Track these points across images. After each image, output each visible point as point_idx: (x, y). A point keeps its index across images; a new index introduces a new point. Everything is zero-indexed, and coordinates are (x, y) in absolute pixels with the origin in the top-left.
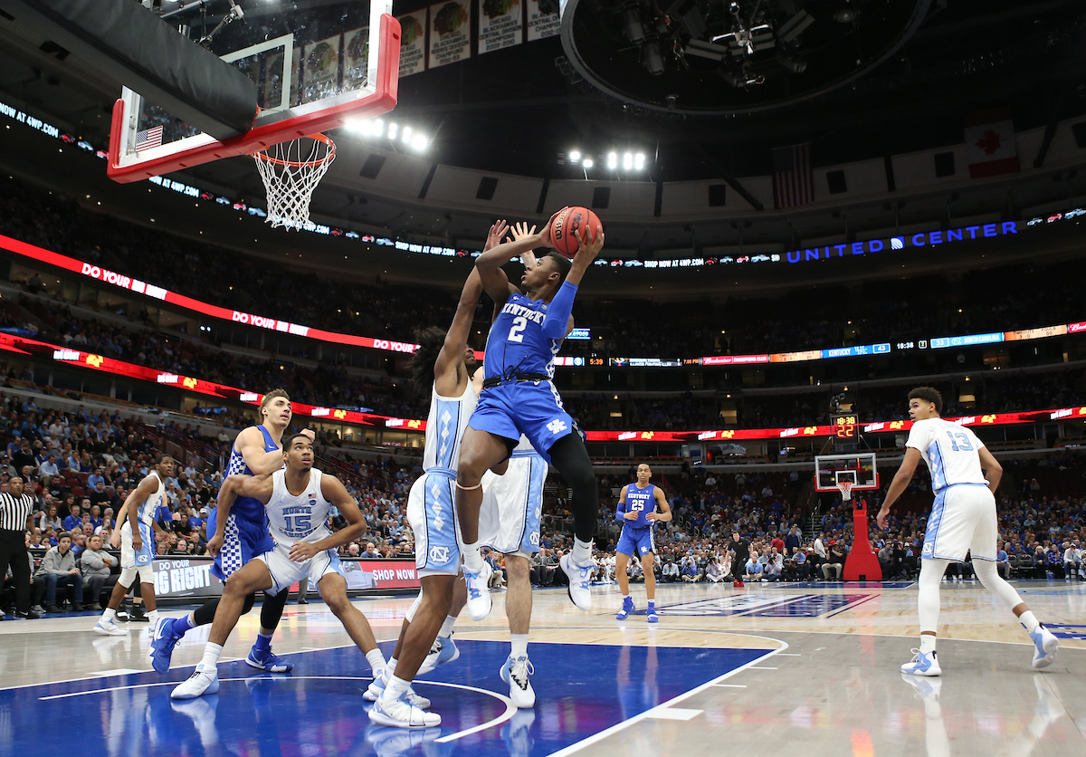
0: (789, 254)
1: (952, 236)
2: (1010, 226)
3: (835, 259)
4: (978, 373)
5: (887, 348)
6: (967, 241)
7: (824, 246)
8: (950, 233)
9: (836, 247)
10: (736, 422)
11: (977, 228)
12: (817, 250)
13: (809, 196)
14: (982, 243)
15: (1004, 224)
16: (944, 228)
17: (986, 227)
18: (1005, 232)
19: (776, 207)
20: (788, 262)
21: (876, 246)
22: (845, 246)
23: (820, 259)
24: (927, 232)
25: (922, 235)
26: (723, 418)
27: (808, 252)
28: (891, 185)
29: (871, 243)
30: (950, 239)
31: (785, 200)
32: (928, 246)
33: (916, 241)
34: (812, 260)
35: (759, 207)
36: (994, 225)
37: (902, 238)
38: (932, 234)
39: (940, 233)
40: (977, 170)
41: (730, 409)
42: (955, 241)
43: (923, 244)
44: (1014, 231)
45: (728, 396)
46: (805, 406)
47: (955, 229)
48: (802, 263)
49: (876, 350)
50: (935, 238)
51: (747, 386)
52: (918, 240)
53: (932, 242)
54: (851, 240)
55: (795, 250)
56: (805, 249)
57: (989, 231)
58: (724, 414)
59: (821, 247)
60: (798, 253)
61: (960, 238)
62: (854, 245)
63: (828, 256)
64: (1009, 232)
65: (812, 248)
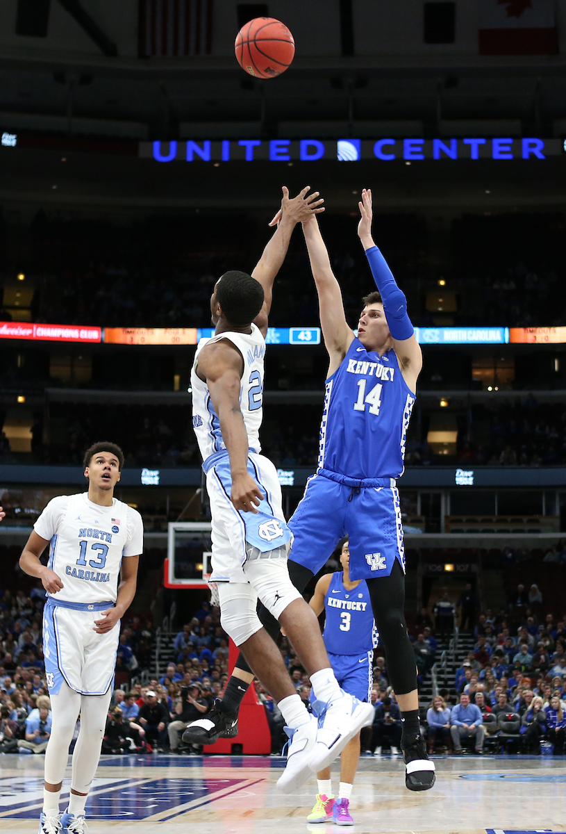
0: (157, 145)
1: (441, 151)
2: (533, 145)
3: (237, 165)
4: (461, 394)
5: (314, 338)
6: (464, 161)
7: (220, 139)
8: (438, 144)
9: (242, 143)
10: (28, 448)
11: (482, 141)
12: (207, 144)
13: (203, 43)
14: (487, 170)
15: (526, 141)
16: (429, 134)
17: (496, 142)
18: (525, 155)
19: (142, 55)
20: (153, 161)
21: (312, 150)
22: (257, 143)
23: (212, 162)
24: (400, 138)
25: (390, 142)
26: (6, 441)
27: (192, 146)
28: (348, 47)
29: (304, 144)
30: (436, 156)
31: (159, 43)
32: (400, 161)
33: (381, 150)
34: (198, 161)
35: (109, 49)
36: (509, 141)
37: (358, 141)
38: (407, 142)
39: (420, 141)
40: (491, 41)
41: (19, 423)
42: (445, 160)
43: (391, 157)
44: (540, 156)
45: (21, 399)
46: (164, 429)
47: (446, 138)
48: (179, 164)
49: (295, 338)
50: (412, 150)
51: (57, 383)
52: (385, 150)
53: (407, 156)
54: (269, 134)
55: (169, 139)
56: (186, 139)
57: (501, 149)
58: (9, 432)
59: (216, 139)
60: (173, 145)
61: (453, 154)
62: (274, 143)
63: (226, 157)
64: (532, 156)
65: (199, 140)
